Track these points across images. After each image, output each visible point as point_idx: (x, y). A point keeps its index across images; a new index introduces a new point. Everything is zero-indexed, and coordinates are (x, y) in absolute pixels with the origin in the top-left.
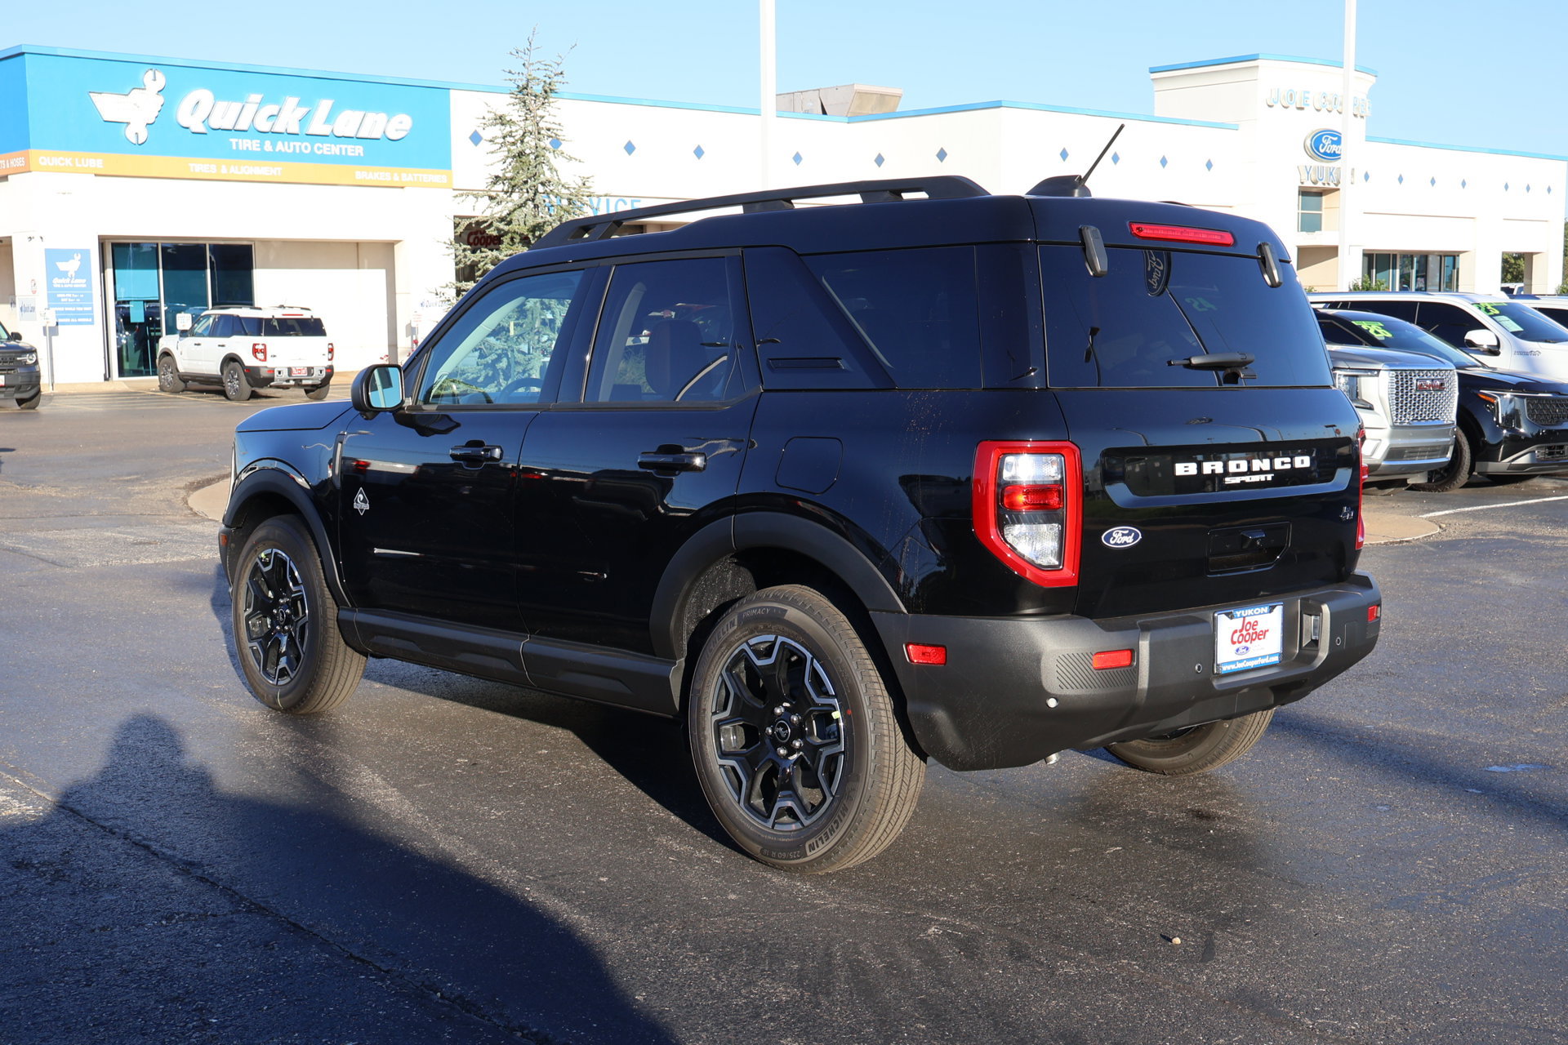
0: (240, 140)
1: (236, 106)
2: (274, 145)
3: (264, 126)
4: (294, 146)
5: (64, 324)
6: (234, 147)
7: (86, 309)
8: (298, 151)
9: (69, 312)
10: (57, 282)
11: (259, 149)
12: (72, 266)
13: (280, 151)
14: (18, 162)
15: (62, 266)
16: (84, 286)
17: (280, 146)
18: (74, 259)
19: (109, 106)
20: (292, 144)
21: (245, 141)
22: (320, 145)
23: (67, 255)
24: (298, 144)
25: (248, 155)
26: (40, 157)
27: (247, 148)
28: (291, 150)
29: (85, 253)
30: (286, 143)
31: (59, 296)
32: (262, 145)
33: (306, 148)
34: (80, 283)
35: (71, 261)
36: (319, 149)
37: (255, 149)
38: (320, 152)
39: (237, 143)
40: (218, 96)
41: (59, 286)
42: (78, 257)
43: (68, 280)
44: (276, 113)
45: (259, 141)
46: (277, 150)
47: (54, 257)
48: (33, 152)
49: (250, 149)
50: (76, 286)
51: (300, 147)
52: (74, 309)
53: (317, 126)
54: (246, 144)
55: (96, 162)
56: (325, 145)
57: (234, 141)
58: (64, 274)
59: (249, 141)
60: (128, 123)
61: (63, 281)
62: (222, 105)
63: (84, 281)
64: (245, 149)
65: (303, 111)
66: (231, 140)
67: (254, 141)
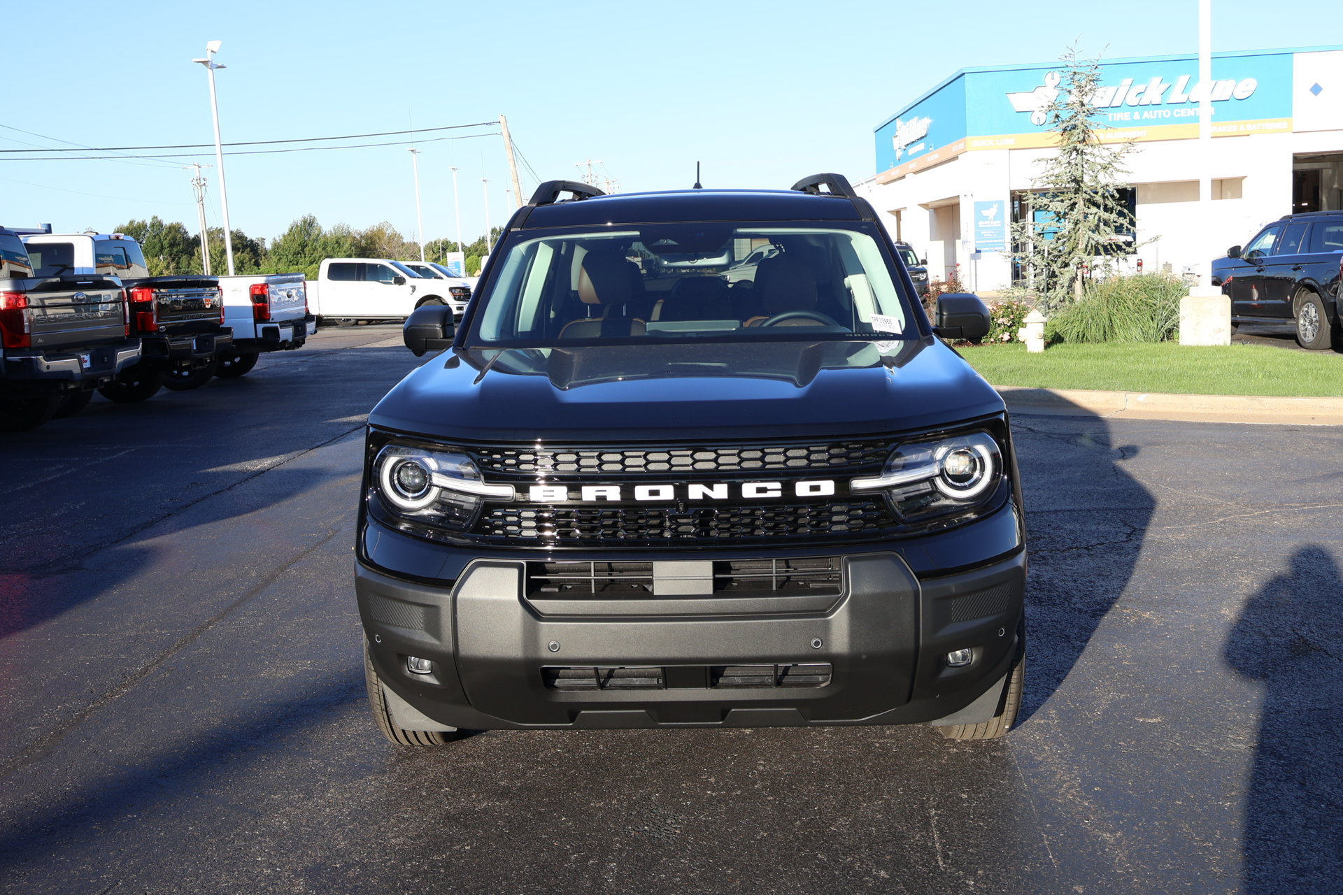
0: (1115, 114)
1: (1113, 89)
2: (1141, 115)
3: (1133, 100)
4: (1158, 113)
5: (985, 251)
6: (1110, 119)
7: (1000, 241)
8: (1160, 116)
9: (989, 243)
10: (981, 223)
11: (1129, 119)
12: (991, 213)
13: (1146, 118)
14: (961, 146)
15: (985, 213)
16: (1000, 225)
17: (1146, 115)
18: (993, 207)
19: (1020, 101)
20: (1155, 112)
21: (1119, 114)
22: (1179, 111)
23: (987, 205)
24: (1160, 112)
25: (1121, 124)
26: (972, 141)
27: (1120, 119)
28: (1155, 116)
29: (1001, 203)
30: (1151, 112)
31: (982, 233)
33: (1167, 113)
34: (997, 223)
35: (991, 209)
36: (1177, 113)
37: (1126, 119)
38: (1178, 115)
39: (1113, 116)
41: (983, 226)
42: (995, 206)
43: (989, 222)
44: (1143, 91)
45: (1129, 113)
46: (1144, 118)
47: (980, 207)
48: (968, 138)
49: (1122, 119)
50: (994, 226)
51: (1162, 113)
52: (992, 241)
53: (1176, 96)
54: (1119, 116)
55: (1011, 141)
56: (1182, 110)
58: (986, 218)
59: (1122, 114)
60: (1033, 111)
61: (986, 223)
63: (1000, 222)
64: (1118, 119)
65: (1164, 86)
67: (1126, 113)
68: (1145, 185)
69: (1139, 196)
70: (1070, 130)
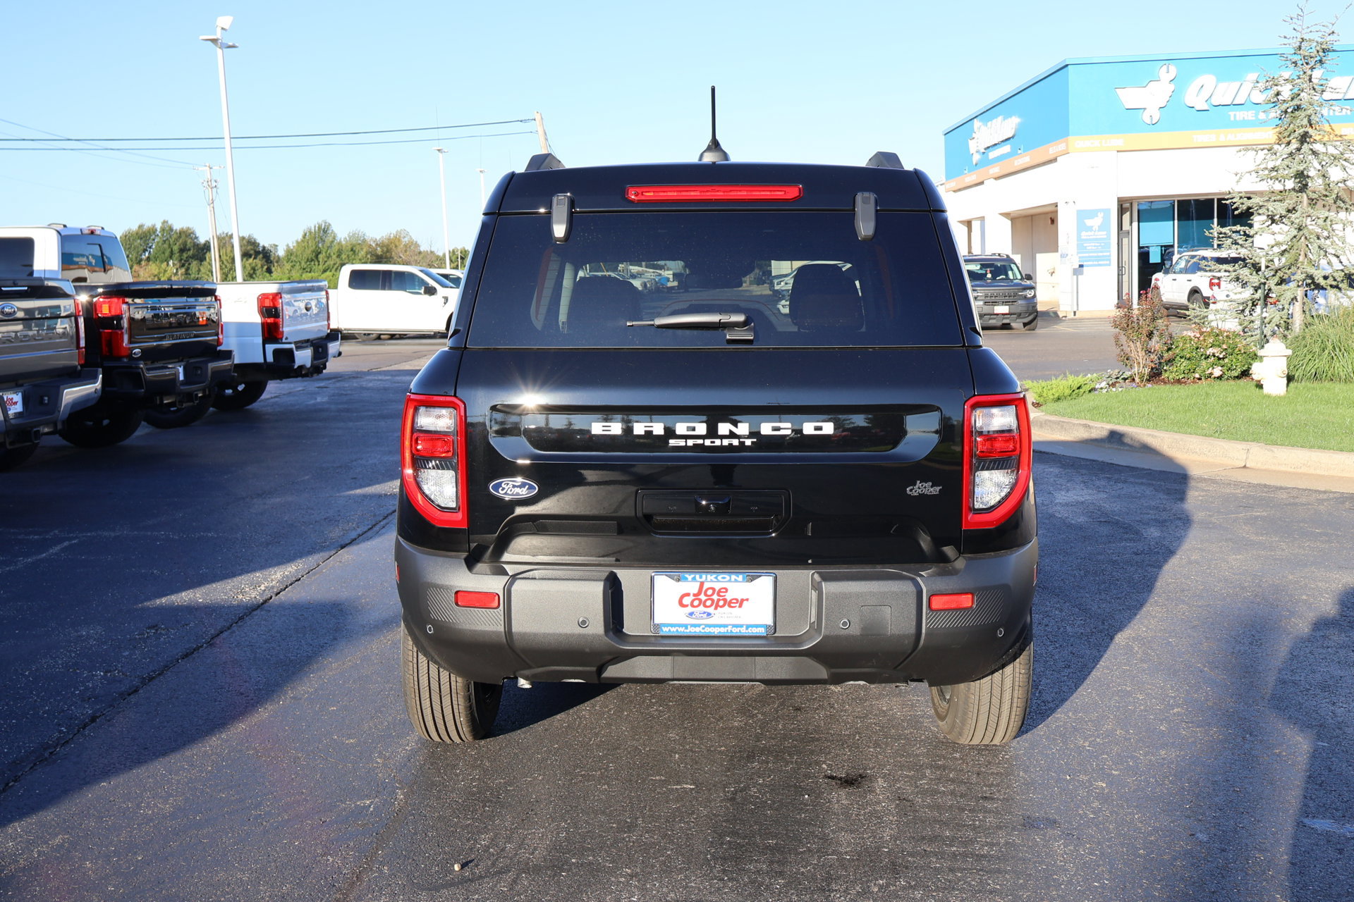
0: (1238, 112)
1: (1236, 85)
3: (1257, 98)
5: (1088, 266)
6: (1232, 119)
7: (1105, 254)
9: (1092, 256)
10: (1084, 235)
11: (1254, 118)
12: (1095, 222)
14: (1062, 147)
15: (1089, 222)
16: (1105, 237)
18: (1097, 216)
19: (1130, 97)
21: (1242, 112)
23: (1092, 214)
25: (1245, 124)
26: (1076, 142)
27: (1244, 118)
29: (1107, 212)
31: (1085, 245)
32: (1256, 115)
34: (1102, 234)
35: (1096, 218)
37: (1250, 118)
39: (1235, 115)
40: (1221, 78)
41: (1085, 238)
42: (1101, 215)
43: (1093, 232)
45: (1254, 112)
47: (1083, 215)
48: (1070, 138)
49: (1246, 119)
50: (1098, 237)
52: (1096, 254)
54: (1241, 115)
55: (1119, 141)
57: (1232, 114)
58: (1090, 229)
59: (1245, 112)
60: (1145, 109)
61: (1089, 233)
62: (1222, 86)
63: (1105, 233)
64: (1241, 119)
66: (1230, 113)
67: (1250, 112)
70: (1292, 112)
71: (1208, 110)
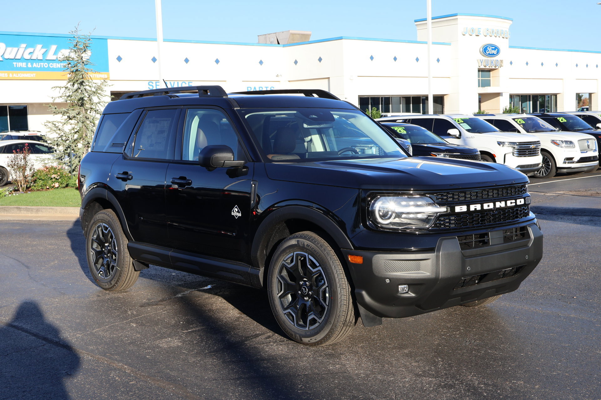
0: (18, 63)
1: (16, 49)
2: (32, 65)
3: (27, 56)
4: (41, 65)
6: (15, 66)
8: (42, 67)
11: (26, 67)
13: (35, 67)
17: (34, 65)
20: (40, 64)
21: (19, 63)
22: (52, 64)
24: (42, 64)
25: (21, 69)
27: (21, 66)
28: (39, 67)
30: (37, 64)
32: (27, 65)
33: (46, 65)
36: (51, 65)
37: (24, 66)
38: (52, 67)
39: (16, 65)
40: (7, 46)
44: (32, 51)
45: (25, 63)
46: (33, 67)
49: (22, 67)
51: (43, 65)
53: (50, 56)
54: (20, 64)
56: (54, 64)
57: (15, 63)
59: (21, 63)
62: (9, 49)
64: (20, 66)
65: (44, 50)
66: (14, 63)
67: (24, 63)
68: (32, 104)
69: (29, 110)
70: (75, 72)
71: (3, 61)
